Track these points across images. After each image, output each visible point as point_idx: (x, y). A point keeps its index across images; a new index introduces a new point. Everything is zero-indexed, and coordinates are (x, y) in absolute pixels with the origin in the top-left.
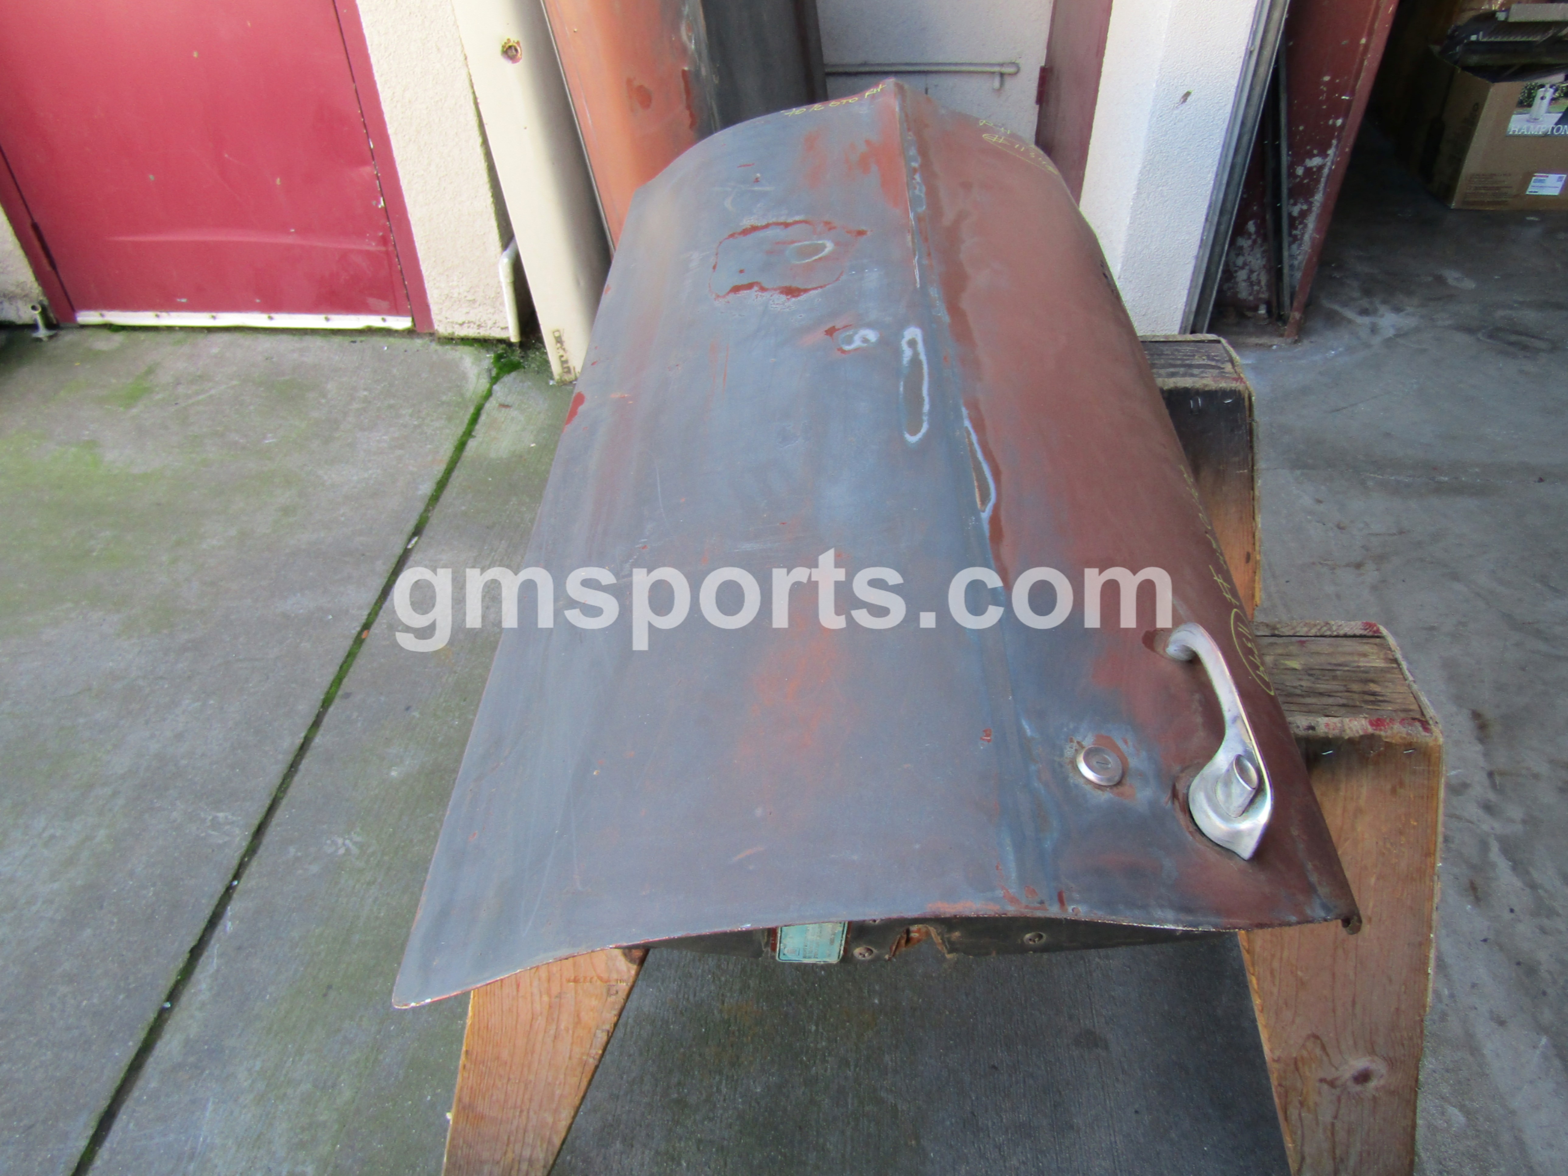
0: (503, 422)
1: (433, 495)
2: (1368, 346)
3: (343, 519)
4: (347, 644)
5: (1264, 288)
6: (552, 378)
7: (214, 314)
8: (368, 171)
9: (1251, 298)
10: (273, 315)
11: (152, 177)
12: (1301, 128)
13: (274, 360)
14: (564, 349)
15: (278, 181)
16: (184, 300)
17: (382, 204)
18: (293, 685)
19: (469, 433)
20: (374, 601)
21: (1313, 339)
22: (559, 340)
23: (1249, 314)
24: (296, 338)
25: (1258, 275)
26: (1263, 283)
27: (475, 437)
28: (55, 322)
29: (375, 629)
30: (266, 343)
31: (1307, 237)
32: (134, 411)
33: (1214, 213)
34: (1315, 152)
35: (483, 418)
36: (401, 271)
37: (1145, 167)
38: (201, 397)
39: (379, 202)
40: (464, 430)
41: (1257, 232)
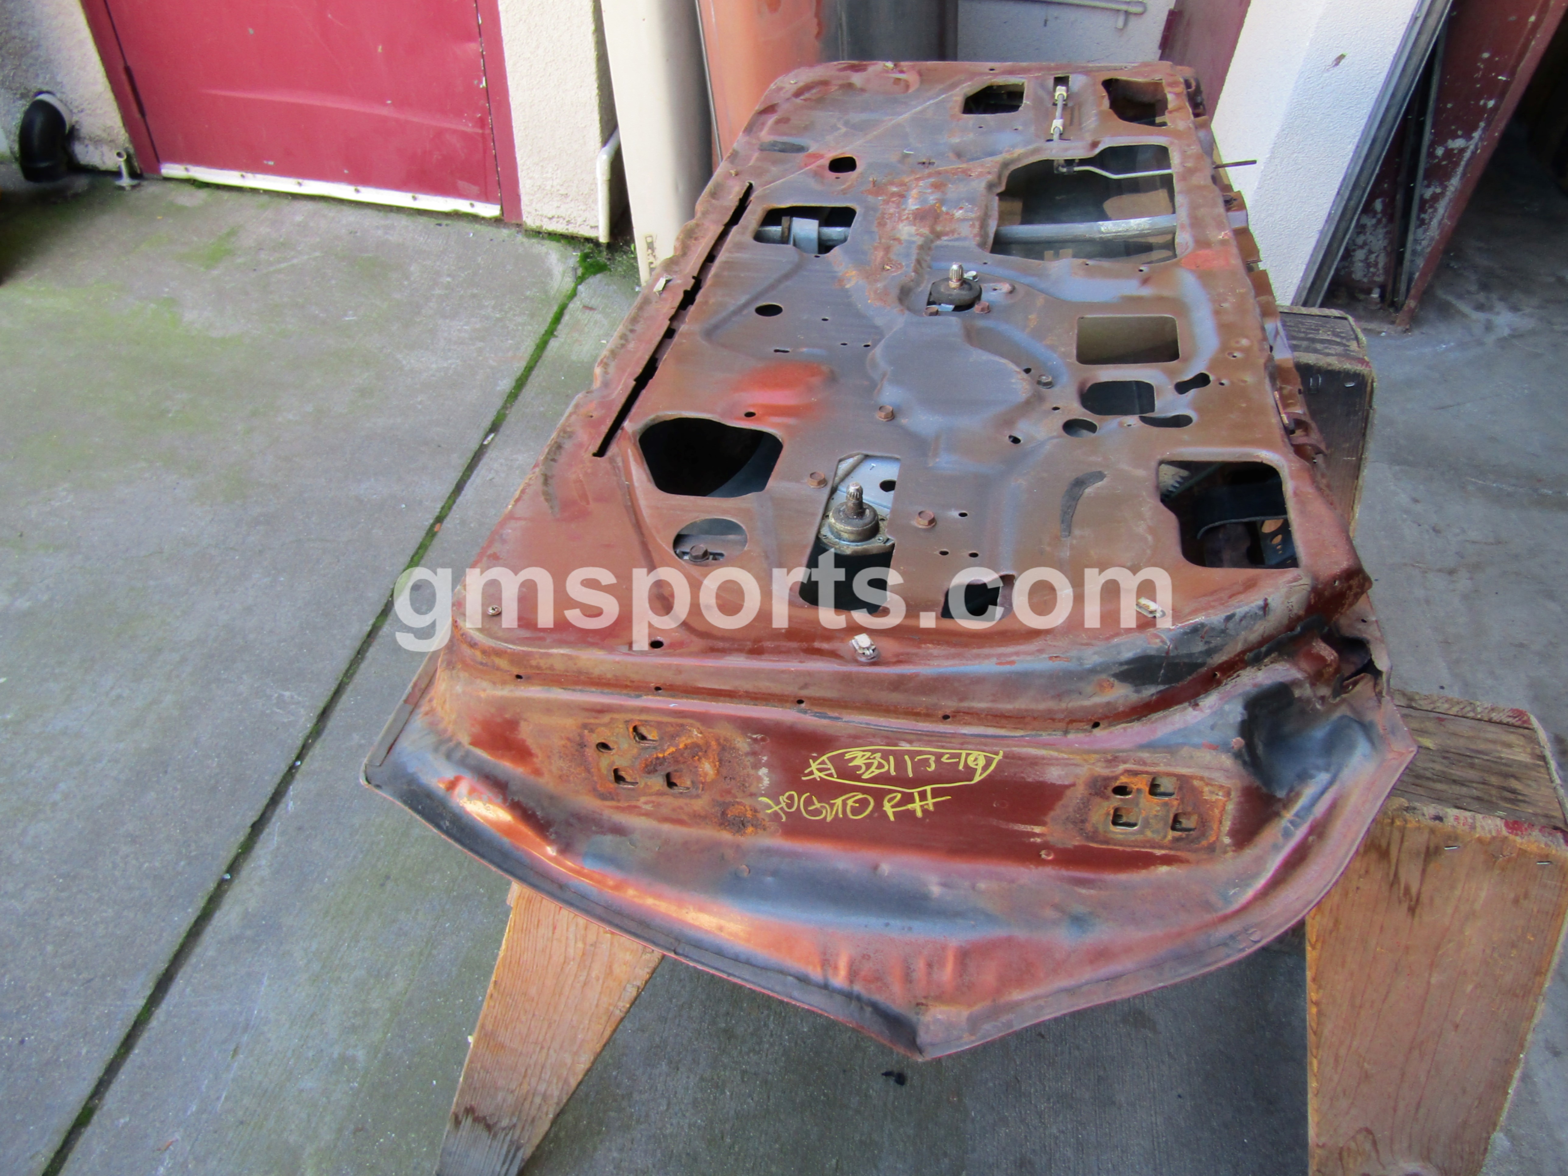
0: (586, 325)
1: (511, 392)
2: (1481, 343)
3: (420, 407)
4: (420, 535)
5: (1381, 271)
6: (639, 284)
7: (300, 181)
8: (473, 48)
9: (1365, 280)
10: (360, 188)
11: (251, 31)
12: (1449, 106)
13: (358, 234)
14: (654, 256)
15: (380, 49)
16: (271, 163)
17: (484, 84)
18: (364, 571)
19: (550, 333)
20: (448, 495)
21: (1424, 330)
22: (651, 246)
23: (1362, 297)
24: (382, 214)
25: (1377, 257)
26: (1381, 265)
27: (557, 337)
28: (139, 171)
29: (448, 523)
30: (350, 216)
31: (1435, 223)
32: (215, 273)
33: (1347, 187)
34: (1460, 133)
35: (566, 318)
36: (495, 156)
37: (1283, 130)
38: (283, 265)
39: (481, 82)
40: (546, 328)
41: (1384, 212)
